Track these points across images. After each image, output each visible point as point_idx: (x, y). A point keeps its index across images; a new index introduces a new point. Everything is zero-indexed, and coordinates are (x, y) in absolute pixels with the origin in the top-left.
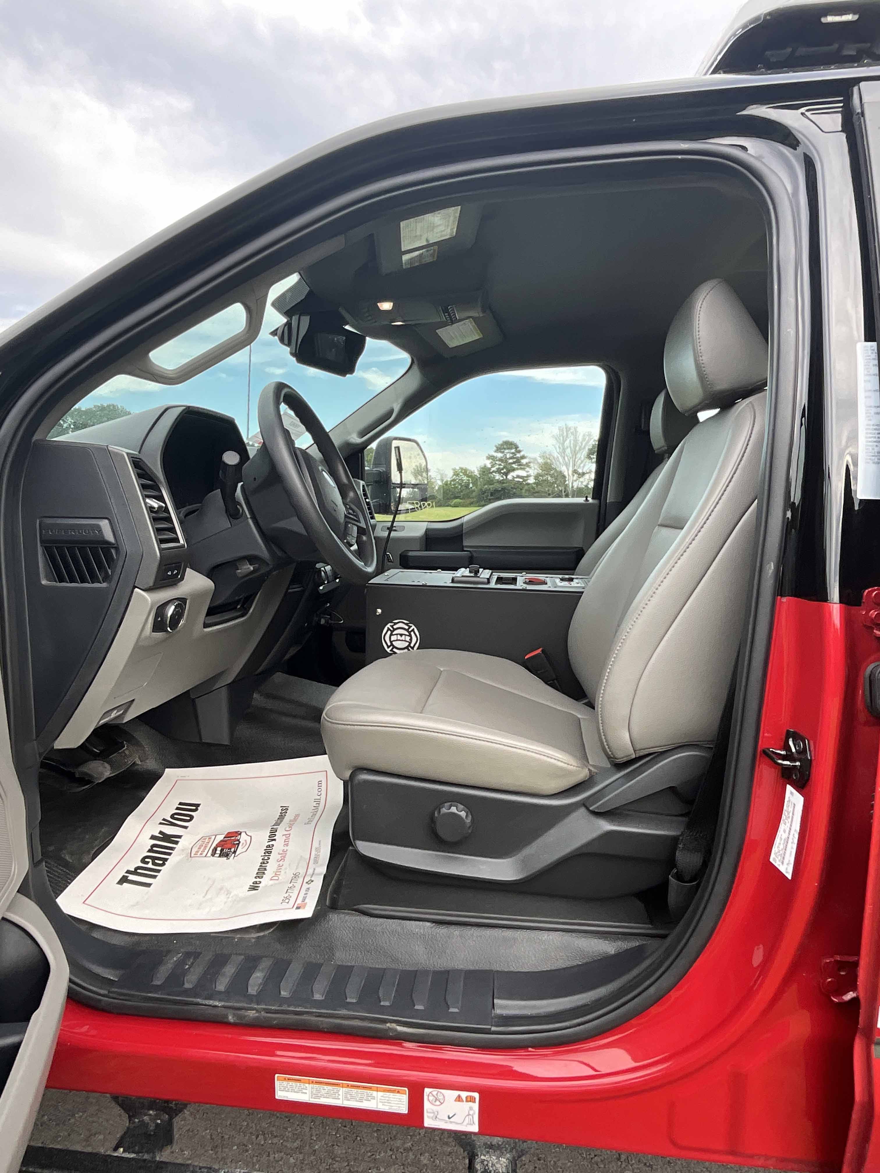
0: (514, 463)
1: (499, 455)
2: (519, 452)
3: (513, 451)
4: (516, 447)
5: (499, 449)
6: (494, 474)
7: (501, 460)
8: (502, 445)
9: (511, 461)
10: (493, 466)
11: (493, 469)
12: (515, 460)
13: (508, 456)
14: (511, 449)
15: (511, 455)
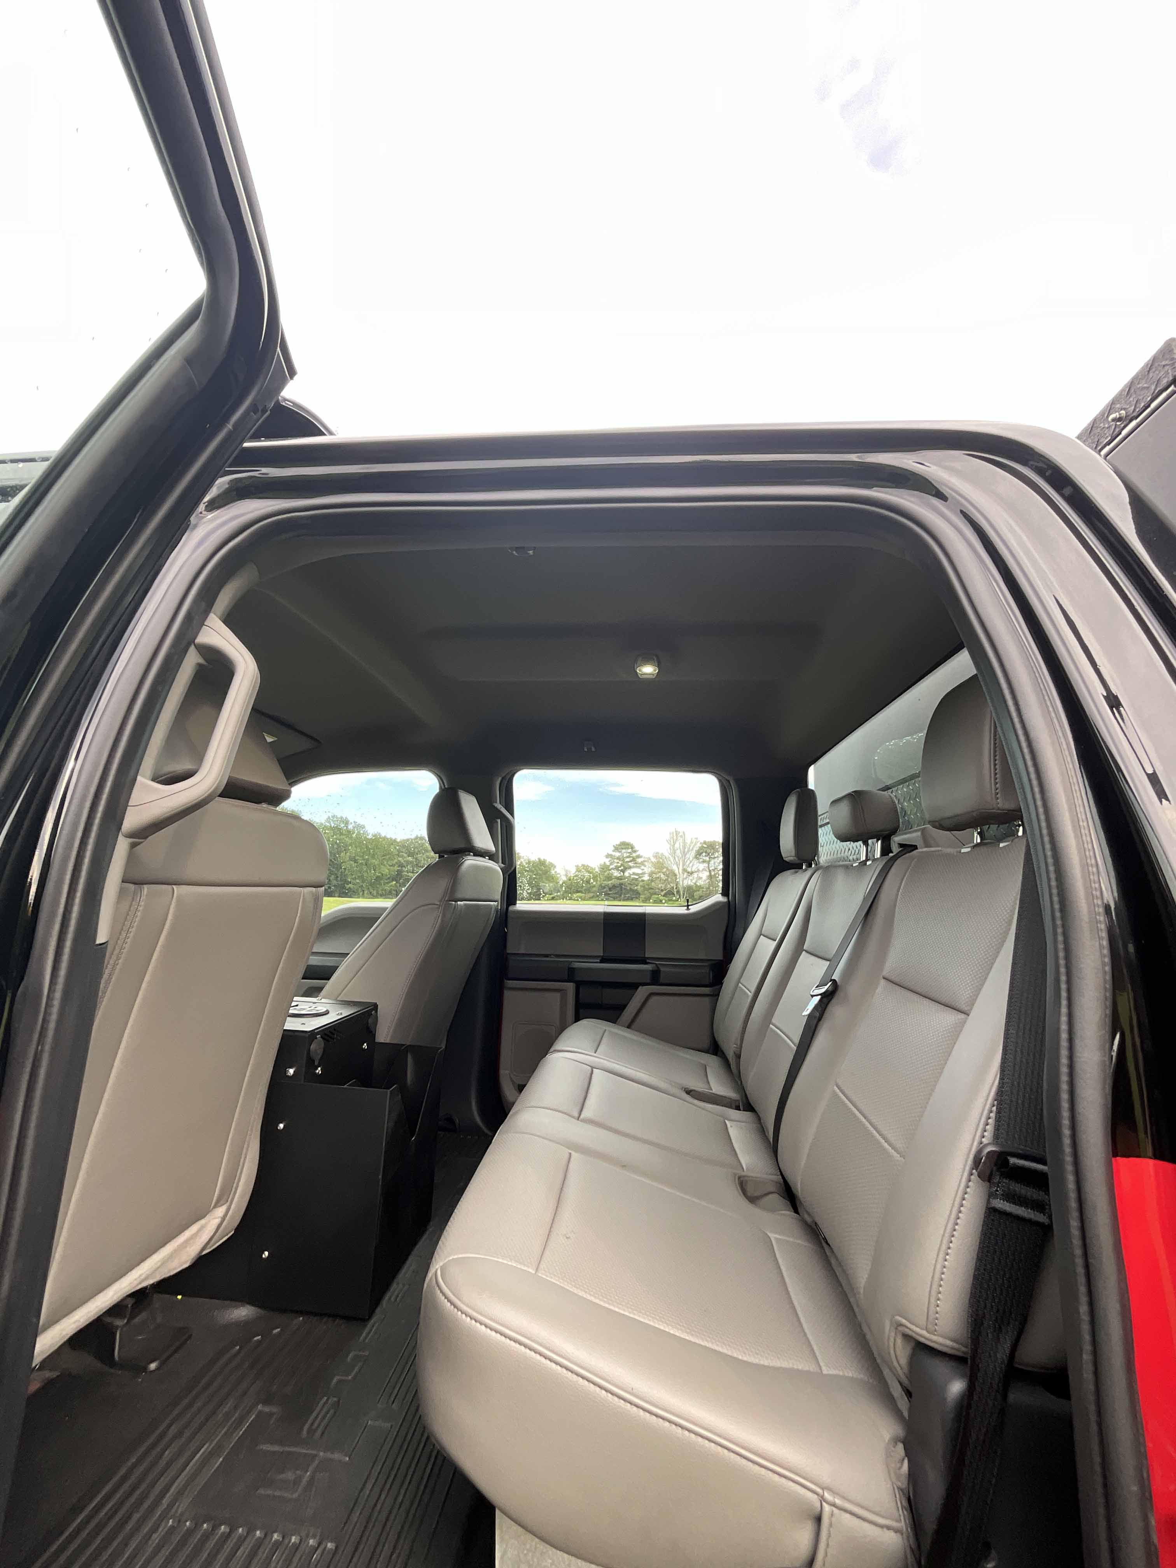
0: (631, 861)
1: (617, 854)
2: (635, 852)
3: (630, 850)
4: (632, 848)
5: (617, 848)
6: (612, 871)
7: (618, 858)
8: (619, 845)
9: (628, 860)
10: (611, 864)
11: (611, 867)
12: (631, 859)
13: (625, 855)
14: (628, 848)
15: (628, 854)
